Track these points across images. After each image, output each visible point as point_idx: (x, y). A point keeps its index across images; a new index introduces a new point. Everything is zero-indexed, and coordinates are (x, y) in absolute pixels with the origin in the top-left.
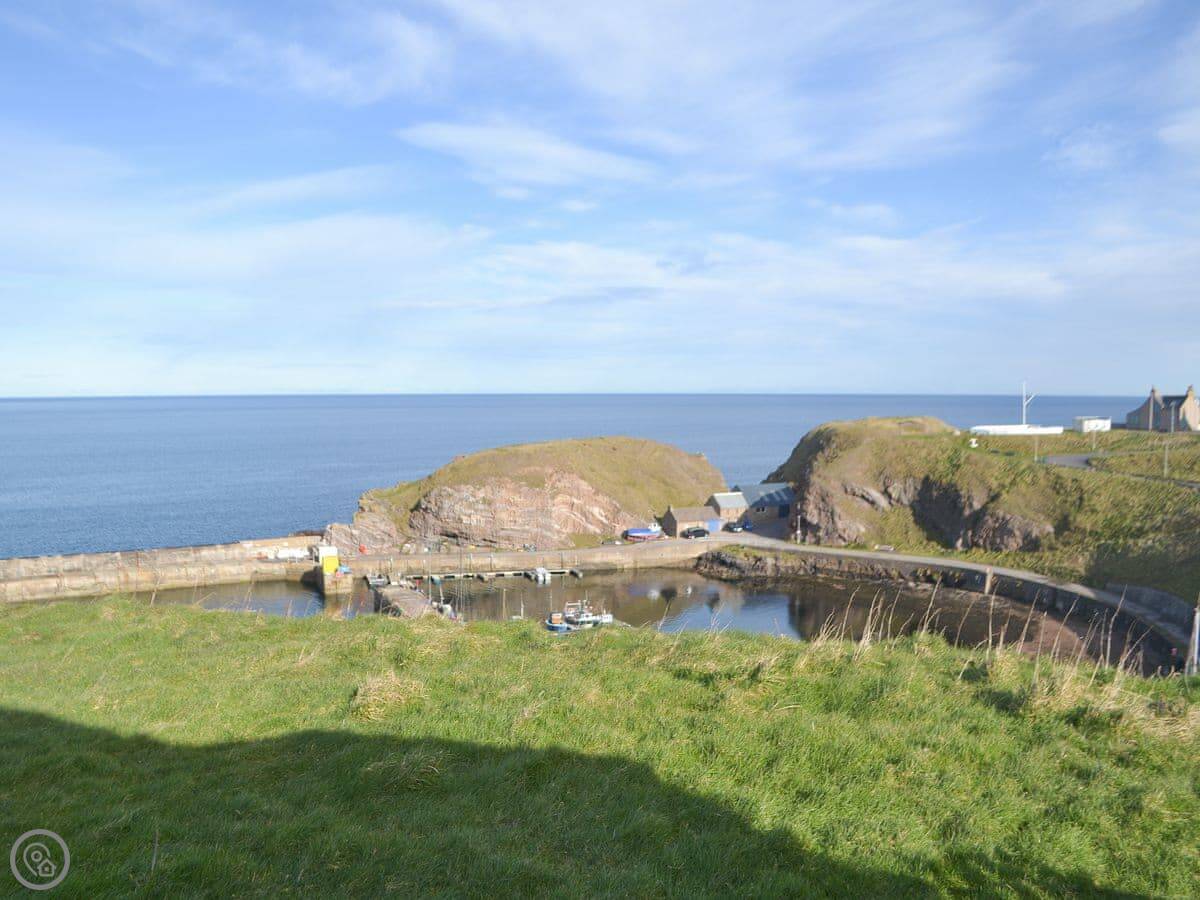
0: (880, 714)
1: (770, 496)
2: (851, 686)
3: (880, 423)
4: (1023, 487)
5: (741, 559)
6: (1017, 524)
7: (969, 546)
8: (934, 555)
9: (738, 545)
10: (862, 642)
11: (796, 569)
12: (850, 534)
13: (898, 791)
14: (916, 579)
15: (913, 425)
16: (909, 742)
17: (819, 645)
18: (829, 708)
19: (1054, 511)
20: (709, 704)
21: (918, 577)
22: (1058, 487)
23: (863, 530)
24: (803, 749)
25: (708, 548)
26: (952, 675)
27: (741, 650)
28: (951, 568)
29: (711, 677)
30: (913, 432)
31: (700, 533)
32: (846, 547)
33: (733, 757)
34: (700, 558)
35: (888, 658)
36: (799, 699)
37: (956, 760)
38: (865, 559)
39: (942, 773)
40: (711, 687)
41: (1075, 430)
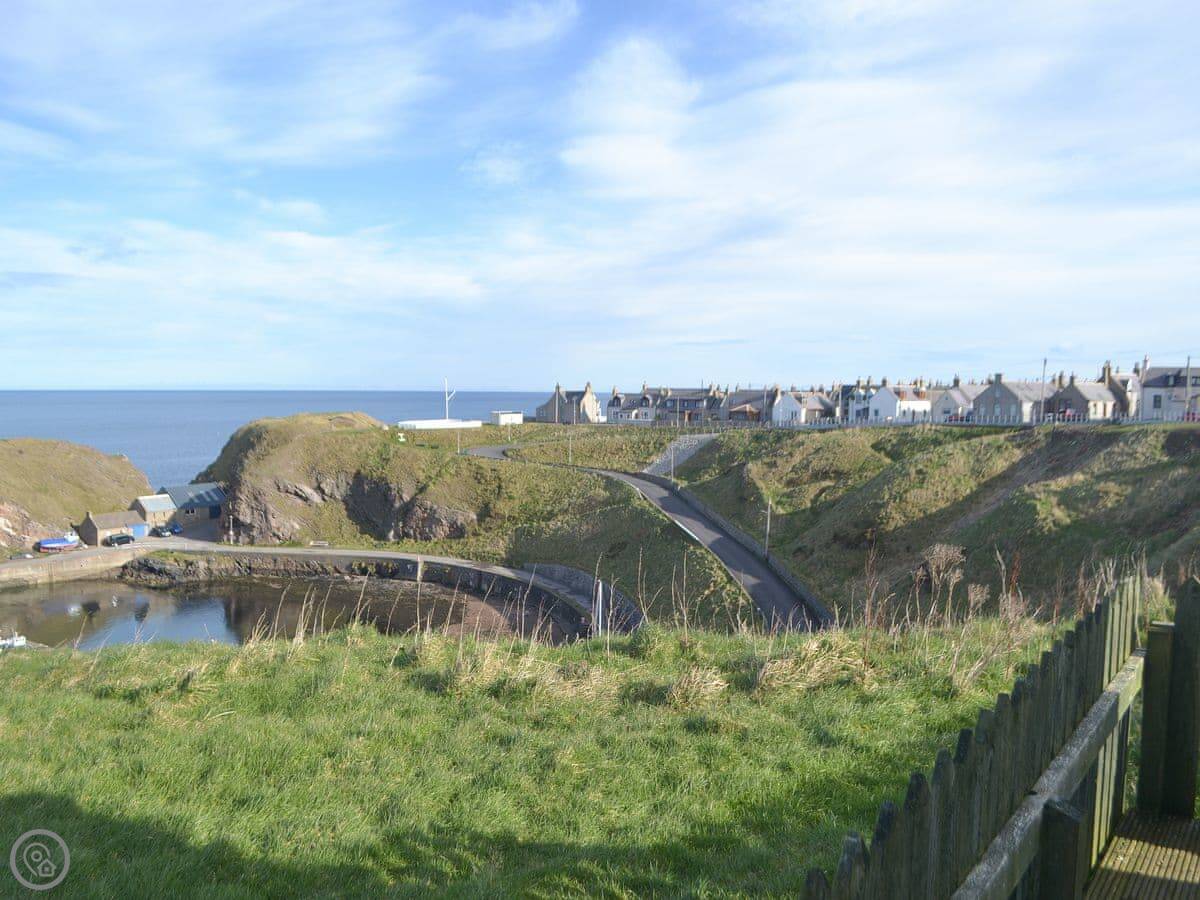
0: (315, 710)
1: (200, 497)
2: (286, 685)
3: (310, 419)
4: (447, 478)
5: (170, 565)
6: (444, 513)
7: (401, 536)
8: (368, 548)
9: (167, 550)
10: (295, 640)
11: (230, 572)
12: (285, 532)
13: (336, 784)
14: (352, 572)
15: (344, 421)
16: (344, 734)
17: (252, 647)
18: (264, 709)
19: (476, 499)
20: (136, 722)
21: (353, 570)
22: (479, 477)
23: (297, 527)
24: (238, 756)
25: (134, 555)
26: (384, 663)
27: (169, 660)
28: (385, 559)
29: (137, 693)
30: (344, 428)
31: (124, 540)
32: (281, 545)
33: (164, 774)
34: (125, 567)
35: (322, 653)
36: (233, 705)
37: (390, 744)
38: (299, 556)
39: (377, 759)
40: (137, 703)
41: (492, 424)
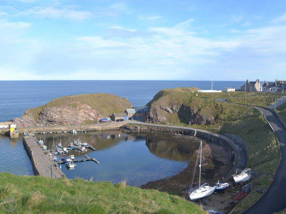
1: (142, 109)
4: (207, 107)
5: (131, 127)
6: (205, 117)
7: (192, 124)
8: (183, 126)
9: (131, 123)
11: (146, 130)
12: (162, 120)
14: (177, 132)
22: (216, 107)
23: (165, 119)
25: (123, 124)
28: (186, 129)
31: (122, 120)
34: (121, 127)
41: (225, 91)
